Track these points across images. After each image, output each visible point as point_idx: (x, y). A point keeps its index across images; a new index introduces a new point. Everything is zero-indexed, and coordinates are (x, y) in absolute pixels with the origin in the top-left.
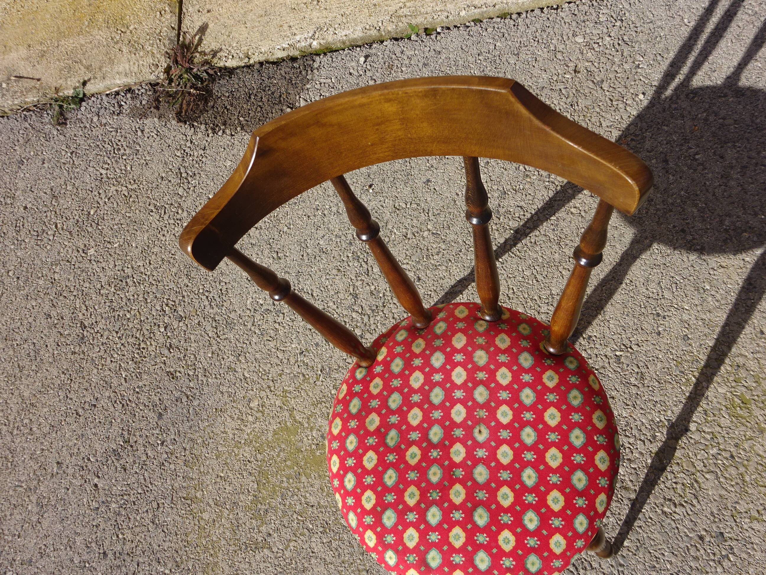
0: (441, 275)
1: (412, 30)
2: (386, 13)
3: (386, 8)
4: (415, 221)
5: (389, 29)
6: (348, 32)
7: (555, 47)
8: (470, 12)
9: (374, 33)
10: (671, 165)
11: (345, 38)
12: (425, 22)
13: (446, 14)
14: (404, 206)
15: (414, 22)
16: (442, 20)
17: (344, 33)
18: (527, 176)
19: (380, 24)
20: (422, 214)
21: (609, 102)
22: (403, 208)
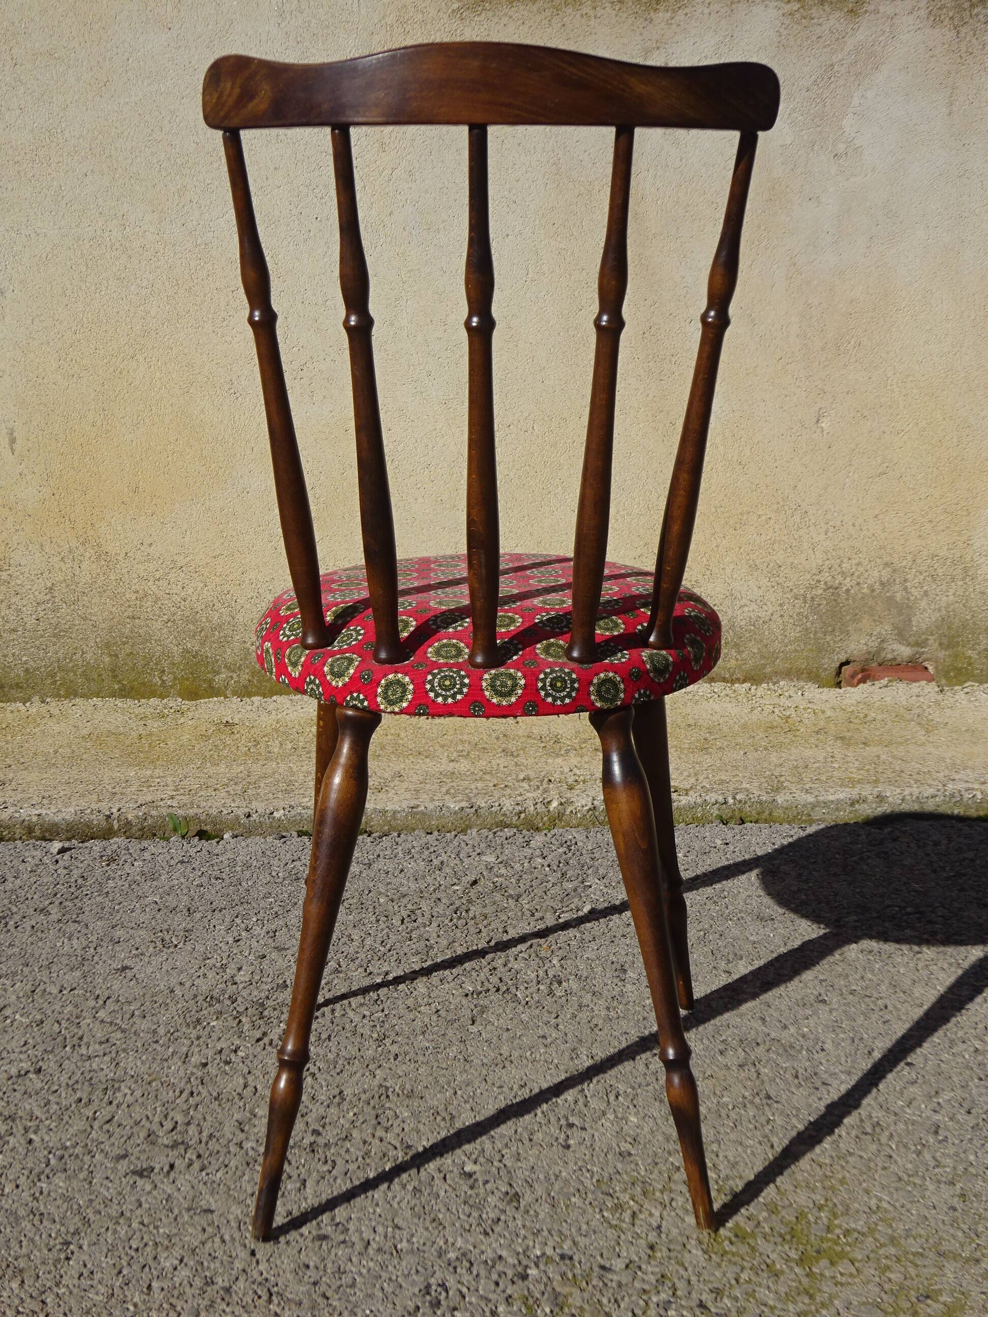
0: (95, 1066)
1: (175, 830)
2: (133, 801)
3: (135, 797)
4: (70, 1008)
5: (130, 817)
6: (44, 812)
7: (442, 863)
8: (293, 813)
9: (97, 820)
10: (630, 974)
11: (35, 819)
12: (203, 817)
13: (247, 810)
14: (55, 991)
15: (181, 812)
16: (237, 818)
17: (37, 812)
18: (340, 972)
19: (114, 810)
20: (92, 1003)
21: (528, 913)
22: (50, 993)
